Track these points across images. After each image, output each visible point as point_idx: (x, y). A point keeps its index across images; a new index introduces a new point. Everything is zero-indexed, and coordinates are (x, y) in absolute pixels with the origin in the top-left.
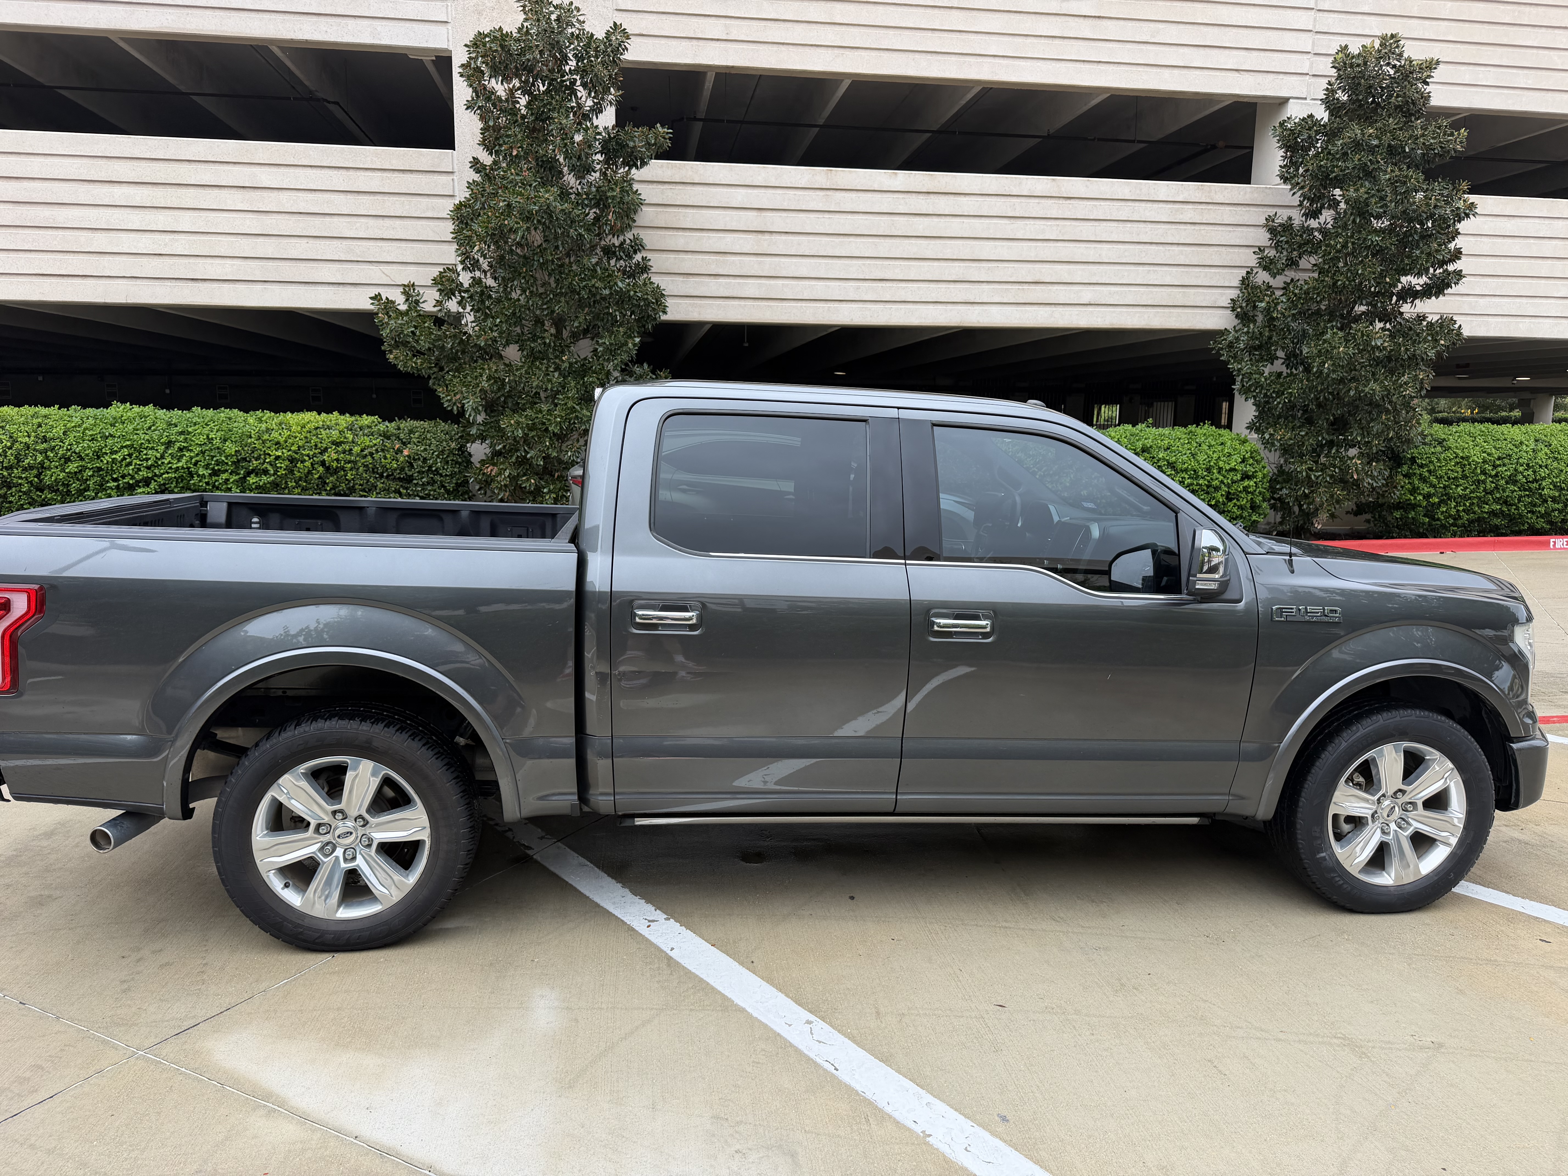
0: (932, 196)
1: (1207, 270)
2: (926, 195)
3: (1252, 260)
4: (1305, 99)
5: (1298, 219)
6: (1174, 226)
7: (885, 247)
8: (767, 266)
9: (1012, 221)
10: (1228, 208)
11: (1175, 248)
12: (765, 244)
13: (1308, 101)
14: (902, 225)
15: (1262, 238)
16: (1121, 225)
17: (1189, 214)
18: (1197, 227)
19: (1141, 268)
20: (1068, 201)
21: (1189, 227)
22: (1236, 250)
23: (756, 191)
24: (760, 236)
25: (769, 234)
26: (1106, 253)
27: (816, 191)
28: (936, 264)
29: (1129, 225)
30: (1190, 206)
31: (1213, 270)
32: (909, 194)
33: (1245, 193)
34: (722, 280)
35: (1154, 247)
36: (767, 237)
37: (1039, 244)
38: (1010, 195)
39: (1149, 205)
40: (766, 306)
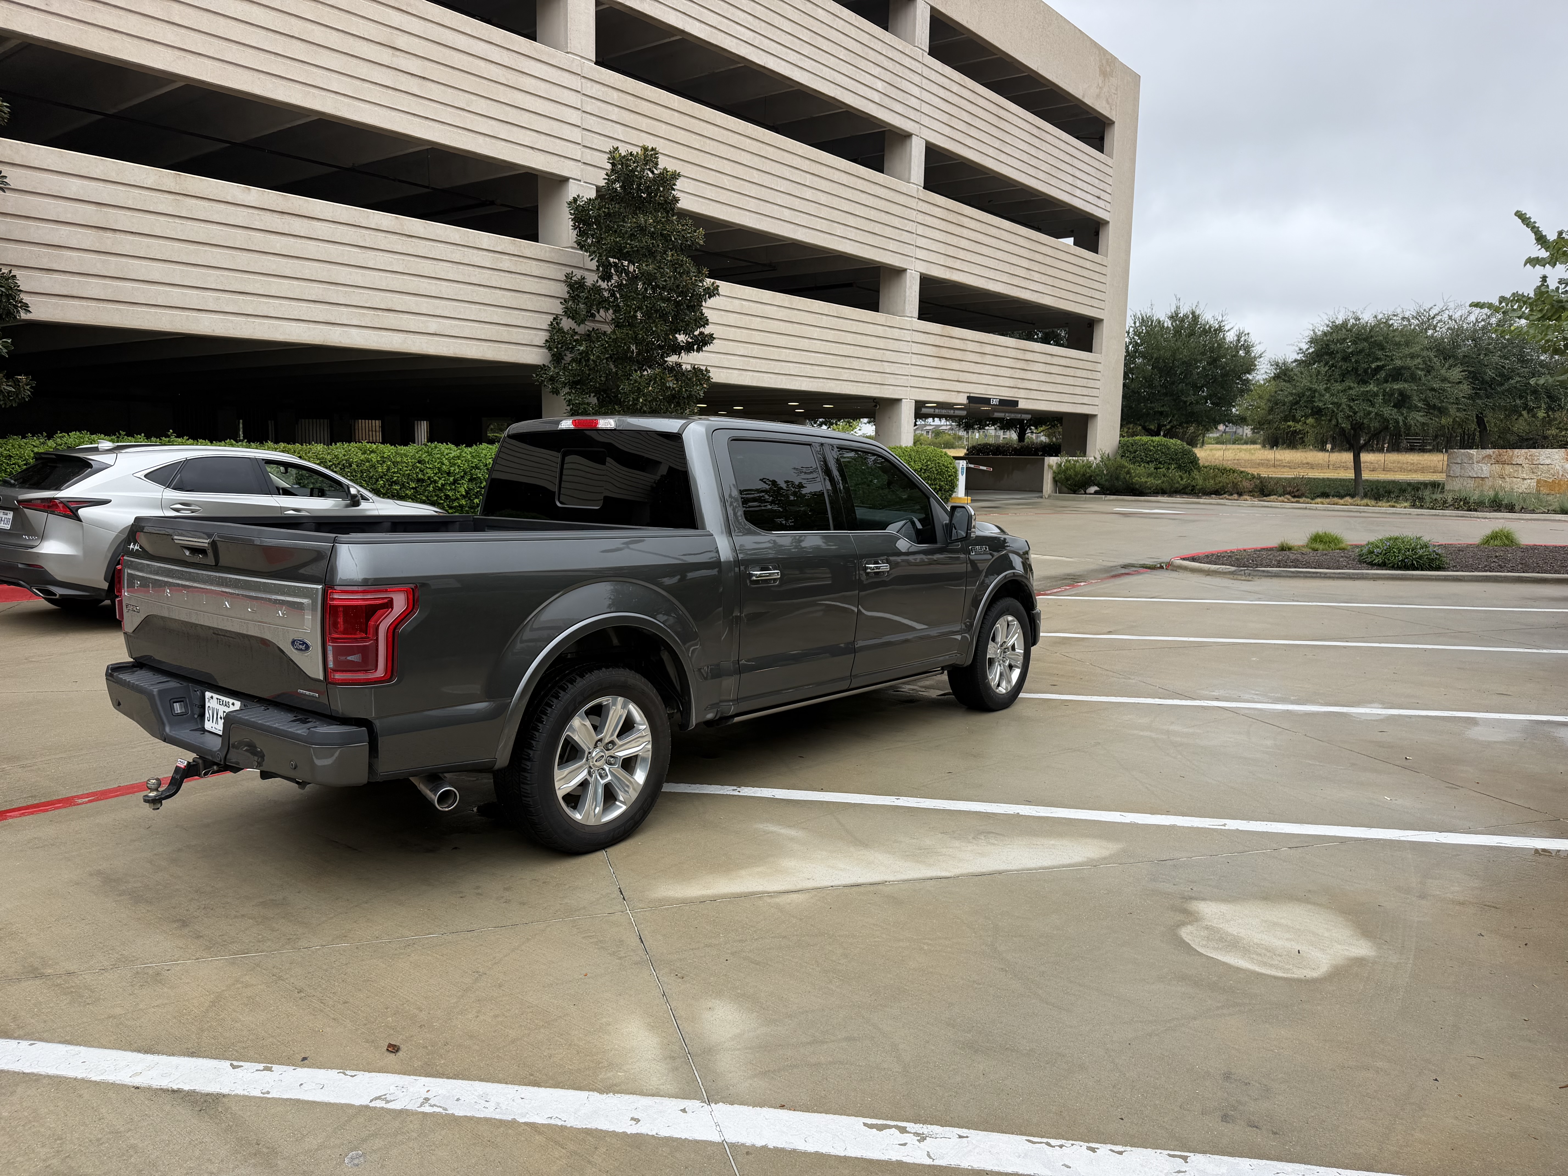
0: (286, 216)
1: (523, 313)
2: (281, 214)
3: (558, 309)
4: (580, 181)
5: (591, 279)
6: (496, 273)
7: (243, 260)
8: (112, 266)
9: (363, 250)
10: (534, 263)
11: (498, 291)
12: (108, 241)
13: (582, 183)
14: (258, 241)
15: (562, 290)
16: (455, 266)
17: (506, 263)
18: (513, 276)
19: (473, 306)
20: (410, 239)
21: (507, 274)
22: (543, 298)
23: (93, 184)
24: (101, 233)
25: (112, 232)
26: (446, 289)
27: (163, 193)
28: (295, 282)
29: (461, 267)
30: (507, 257)
31: (528, 314)
32: (264, 211)
33: (546, 252)
34: (56, 276)
35: (482, 289)
36: (109, 234)
37: (388, 275)
38: (359, 226)
39: (475, 251)
40: (113, 308)
